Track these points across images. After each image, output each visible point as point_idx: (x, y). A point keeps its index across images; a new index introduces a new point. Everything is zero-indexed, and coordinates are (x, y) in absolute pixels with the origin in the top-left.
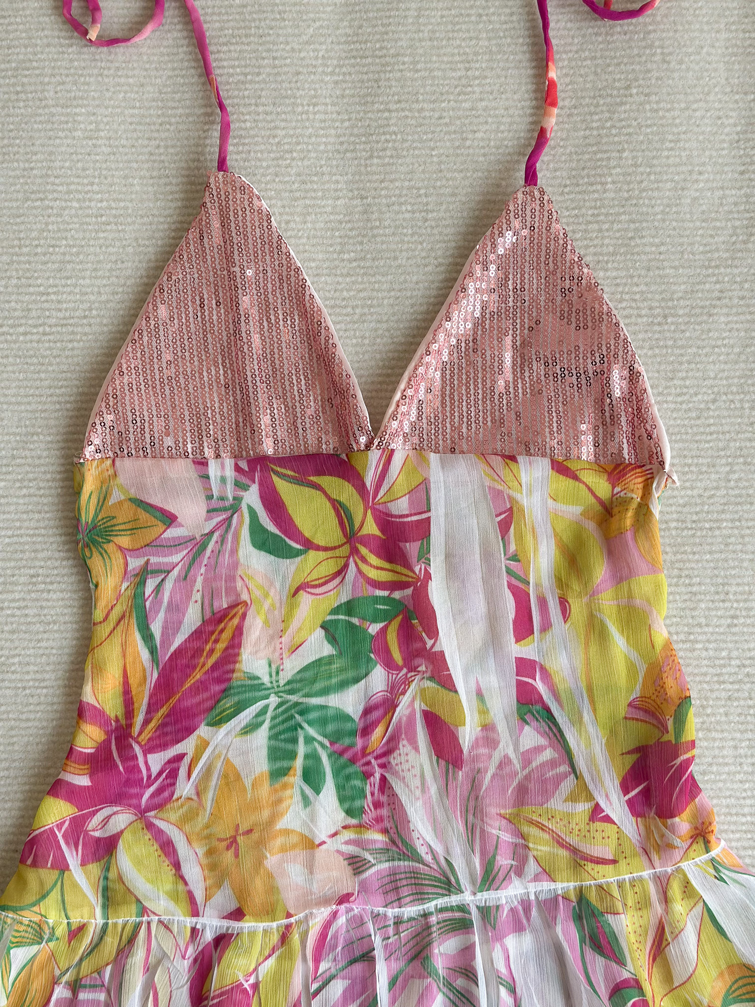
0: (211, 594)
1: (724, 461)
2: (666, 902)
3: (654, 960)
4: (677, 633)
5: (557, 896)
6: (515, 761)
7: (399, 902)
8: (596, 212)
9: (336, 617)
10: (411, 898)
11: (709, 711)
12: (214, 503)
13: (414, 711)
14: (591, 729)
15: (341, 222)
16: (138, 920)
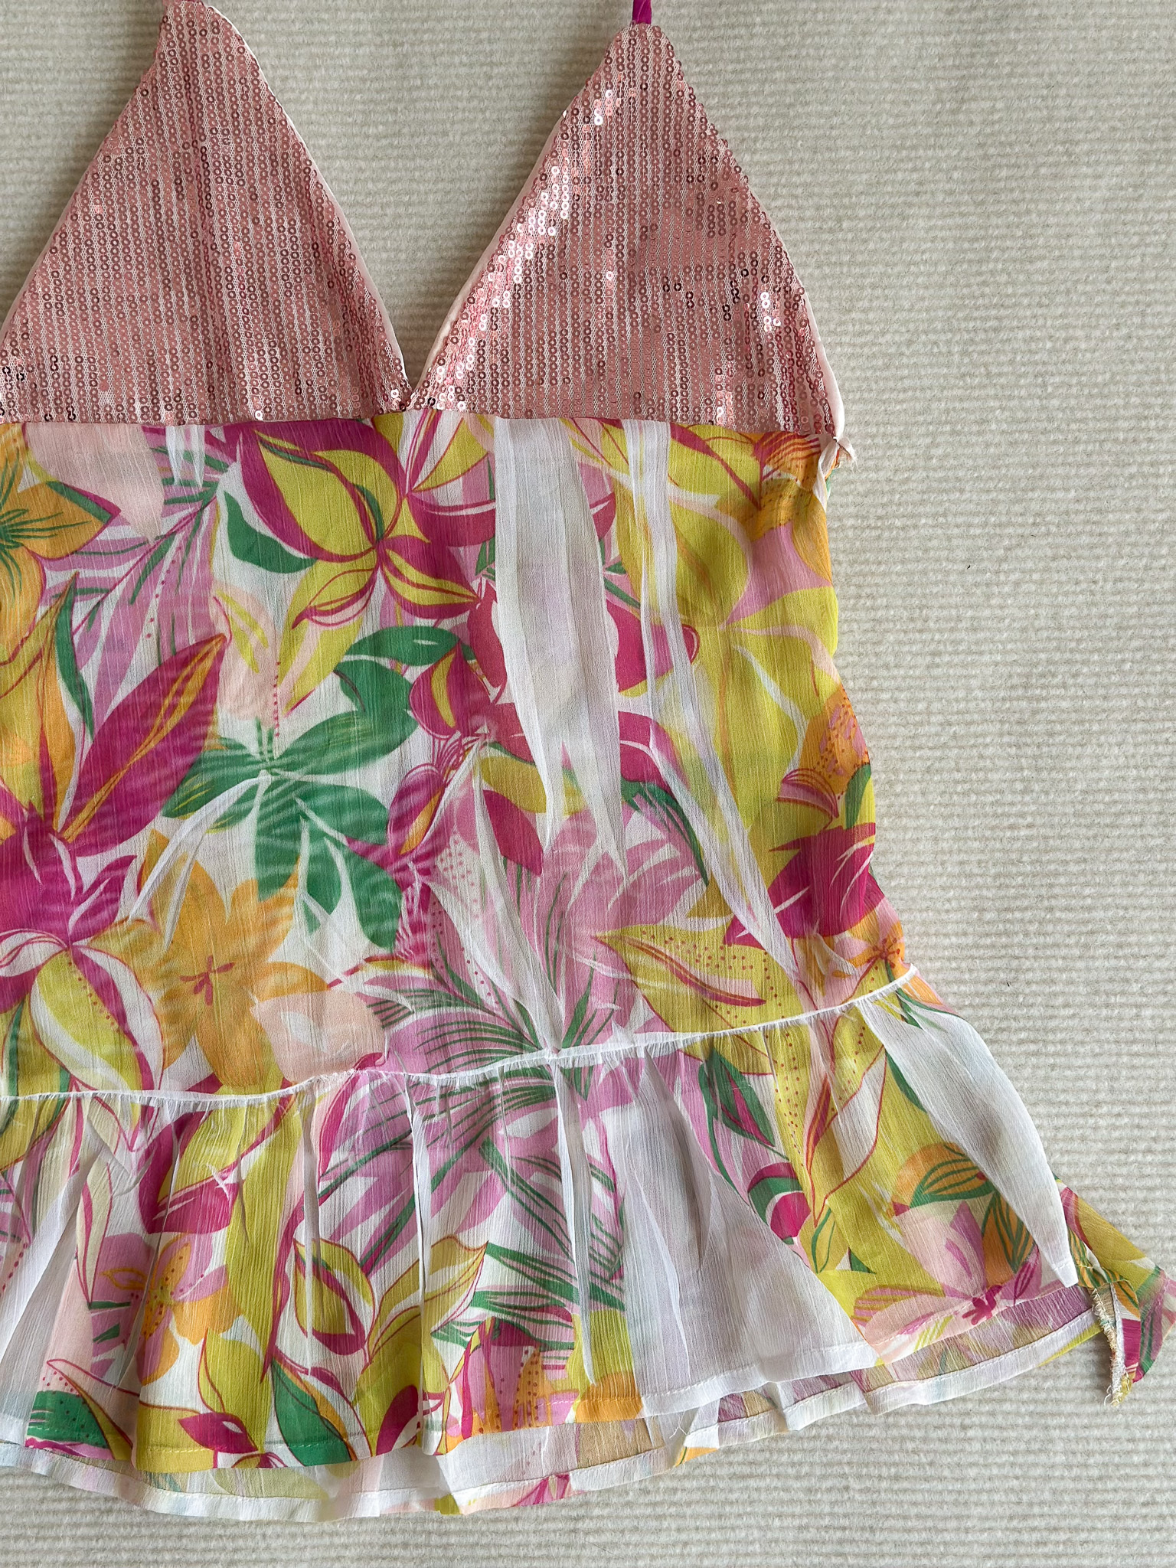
0: (171, 623)
1: (923, 430)
2: (833, 1057)
3: (816, 1142)
4: (854, 678)
5: (676, 1052)
6: (619, 864)
7: (448, 1064)
8: (739, 67)
9: (357, 657)
10: (466, 1058)
11: (899, 788)
12: (176, 490)
13: (471, 791)
14: (728, 816)
15: (363, 80)
16: (63, 1095)
